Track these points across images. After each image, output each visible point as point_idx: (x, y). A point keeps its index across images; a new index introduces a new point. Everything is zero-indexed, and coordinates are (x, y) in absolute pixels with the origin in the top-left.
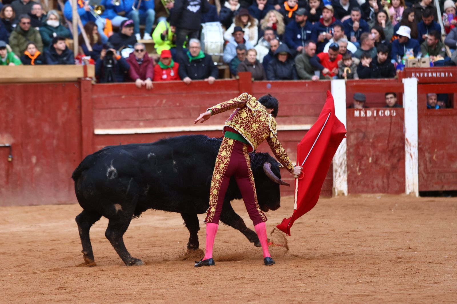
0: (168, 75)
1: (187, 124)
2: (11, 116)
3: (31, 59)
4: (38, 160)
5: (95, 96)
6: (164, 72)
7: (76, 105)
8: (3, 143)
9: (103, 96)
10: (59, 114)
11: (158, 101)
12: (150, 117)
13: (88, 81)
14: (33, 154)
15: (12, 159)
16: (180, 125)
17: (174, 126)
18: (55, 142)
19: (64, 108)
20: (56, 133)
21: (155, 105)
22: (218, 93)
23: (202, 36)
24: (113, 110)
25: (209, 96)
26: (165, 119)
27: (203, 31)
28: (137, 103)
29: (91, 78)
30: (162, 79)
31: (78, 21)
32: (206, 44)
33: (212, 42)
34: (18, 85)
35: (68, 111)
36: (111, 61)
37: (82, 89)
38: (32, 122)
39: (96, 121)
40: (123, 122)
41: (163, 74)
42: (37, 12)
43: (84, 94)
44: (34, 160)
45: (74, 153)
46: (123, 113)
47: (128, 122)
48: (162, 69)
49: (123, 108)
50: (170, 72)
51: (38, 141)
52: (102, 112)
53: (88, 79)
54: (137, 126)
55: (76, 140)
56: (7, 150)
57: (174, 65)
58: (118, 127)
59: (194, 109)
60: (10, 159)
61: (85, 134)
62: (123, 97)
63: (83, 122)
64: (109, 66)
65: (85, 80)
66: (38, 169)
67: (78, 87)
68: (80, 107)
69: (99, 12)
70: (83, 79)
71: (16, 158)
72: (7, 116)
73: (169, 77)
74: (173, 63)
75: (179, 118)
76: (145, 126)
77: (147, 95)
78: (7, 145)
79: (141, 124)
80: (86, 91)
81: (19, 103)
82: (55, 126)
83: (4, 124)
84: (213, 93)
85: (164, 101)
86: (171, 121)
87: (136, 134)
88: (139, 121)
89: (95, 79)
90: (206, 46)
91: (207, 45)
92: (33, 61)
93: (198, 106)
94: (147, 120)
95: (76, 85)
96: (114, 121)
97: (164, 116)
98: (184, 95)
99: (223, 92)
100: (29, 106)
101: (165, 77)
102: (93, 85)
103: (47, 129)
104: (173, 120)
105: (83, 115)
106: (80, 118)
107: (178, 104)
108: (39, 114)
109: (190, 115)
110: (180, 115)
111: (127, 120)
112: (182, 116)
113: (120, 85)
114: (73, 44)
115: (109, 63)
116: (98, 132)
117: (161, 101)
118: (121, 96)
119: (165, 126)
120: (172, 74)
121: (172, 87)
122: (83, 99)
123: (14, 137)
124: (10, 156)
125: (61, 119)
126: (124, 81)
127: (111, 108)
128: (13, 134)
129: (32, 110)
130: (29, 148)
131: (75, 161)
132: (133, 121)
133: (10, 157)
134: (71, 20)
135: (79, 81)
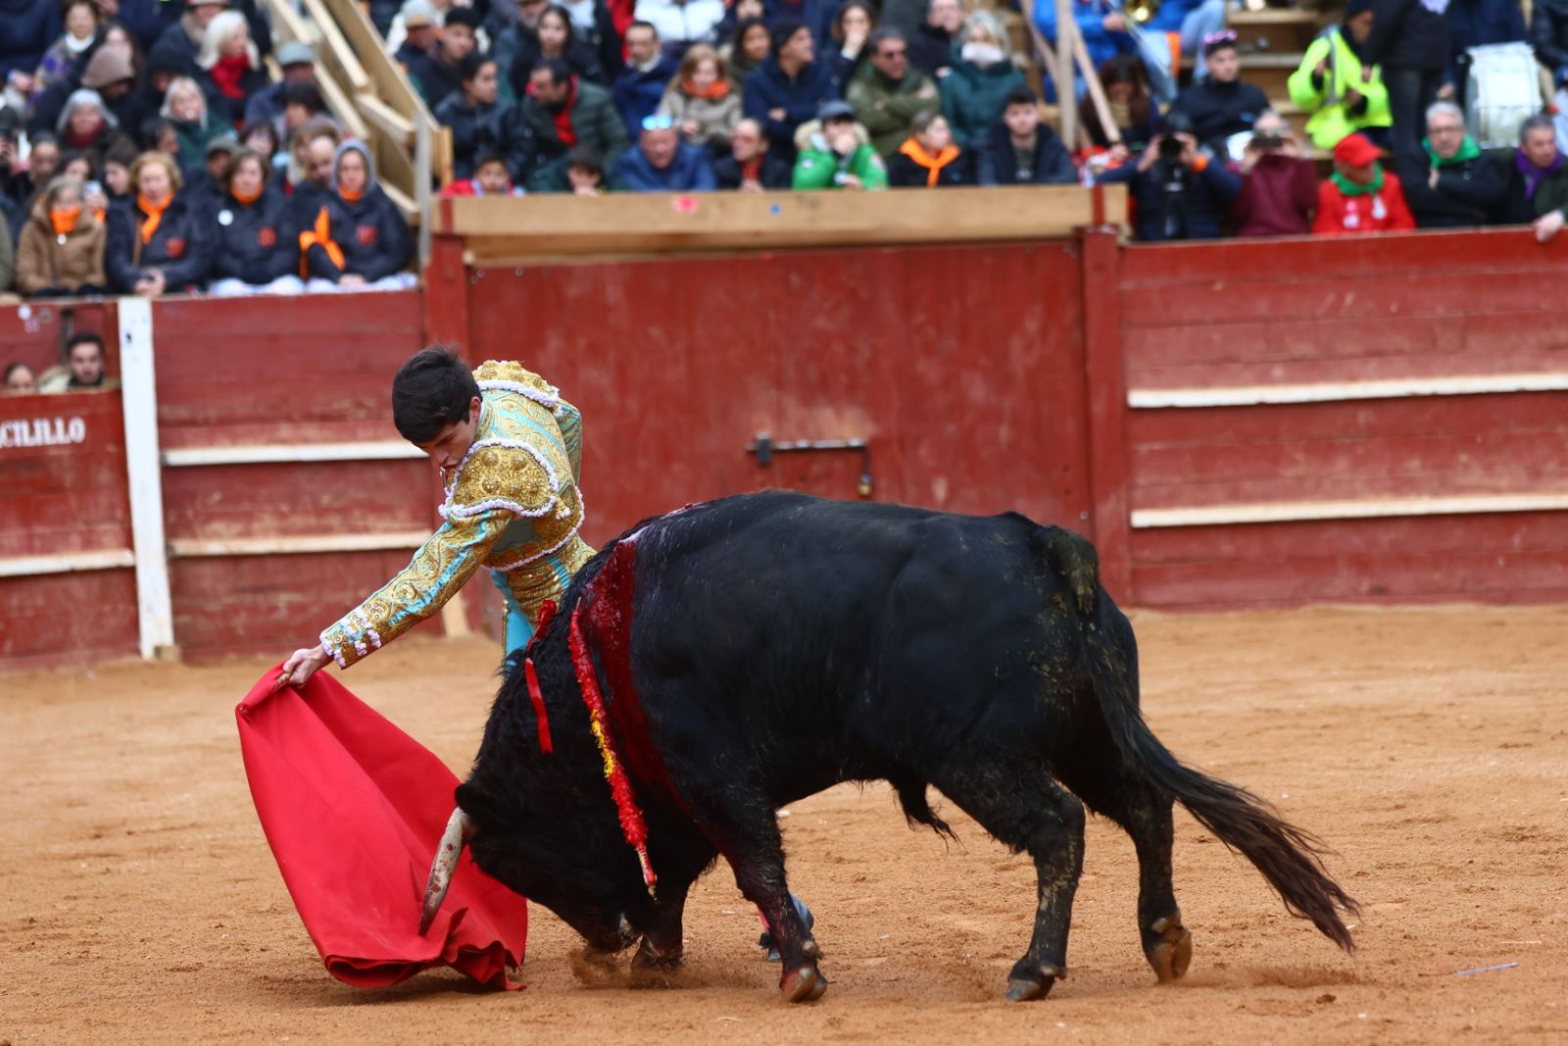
0: (1365, 214)
1: (1425, 372)
2: (865, 353)
3: (926, 170)
4: (953, 490)
5: (1127, 285)
6: (1351, 206)
7: (1070, 314)
8: (841, 438)
9: (1153, 283)
10: (1016, 345)
11: (1330, 299)
12: (1305, 349)
13: (1108, 236)
14: (937, 472)
15: (873, 487)
16: (1400, 375)
17: (1383, 376)
18: (1004, 433)
19: (1032, 325)
20: (1008, 403)
21: (1320, 311)
22: (1523, 269)
23: (1470, 91)
24: (1188, 331)
25: (1492, 281)
26: (1351, 356)
27: (1475, 70)
28: (1263, 306)
29: (1115, 226)
30: (1342, 228)
31: (1073, 43)
32: (1483, 112)
33: (1503, 108)
34: (886, 251)
35: (1044, 333)
36: (1177, 174)
37: (1089, 262)
38: (929, 370)
39: (1133, 363)
40: (1219, 367)
41: (1346, 213)
42: (946, 18)
43: (1093, 279)
44: (941, 489)
45: (1066, 469)
46: (1217, 337)
47: (1234, 367)
48: (1346, 197)
49: (1218, 322)
50: (1371, 207)
51: (951, 429)
52: (1152, 337)
53: (1106, 230)
54: (1265, 379)
55: (1071, 426)
56: (855, 458)
57: (1387, 182)
58: (1204, 383)
59: (1445, 323)
60: (865, 489)
61: (1099, 407)
62: (1219, 286)
63: (1090, 367)
64: (1174, 187)
65: (1098, 234)
67: (1074, 255)
68: (1082, 320)
69: (1142, 14)
70: (1090, 231)
71: (883, 483)
72: (852, 350)
73: (1367, 224)
74: (1378, 176)
75: (1399, 352)
76: (1290, 380)
77: (1294, 280)
78: (855, 442)
79: (1278, 372)
80: (1100, 267)
81: (889, 307)
82: (1003, 381)
83: (843, 378)
84: (1507, 269)
85: (1349, 299)
86: (1373, 365)
87: (1263, 406)
88: (1271, 363)
89: (1126, 230)
90: (1482, 119)
91: (1487, 116)
92: (933, 176)
93: (1460, 314)
94: (1295, 360)
95: (1067, 250)
96: (1190, 363)
97: (1348, 348)
98: (1414, 277)
99: (1540, 267)
100: (920, 318)
101: (1352, 220)
102: (1122, 249)
103: (978, 391)
104: (1379, 359)
105: (1091, 344)
106: (1082, 357)
107: (1394, 308)
108: (951, 343)
109: (1434, 342)
110: (1400, 341)
111: (1232, 359)
112: (1407, 346)
113: (1209, 249)
114: (1058, 120)
115: (1172, 180)
116: (1139, 398)
117: (1341, 298)
118: (1211, 283)
119: (1353, 378)
120: (1379, 211)
121: (1375, 251)
122: (1089, 293)
123: (877, 418)
124: (865, 479)
125: (1020, 358)
126: (1220, 235)
127: (1179, 324)
128: (874, 409)
129: (931, 331)
130: (923, 452)
131: (1067, 492)
132: (1249, 364)
133: (863, 483)
134: (1052, 42)
135: (1077, 237)
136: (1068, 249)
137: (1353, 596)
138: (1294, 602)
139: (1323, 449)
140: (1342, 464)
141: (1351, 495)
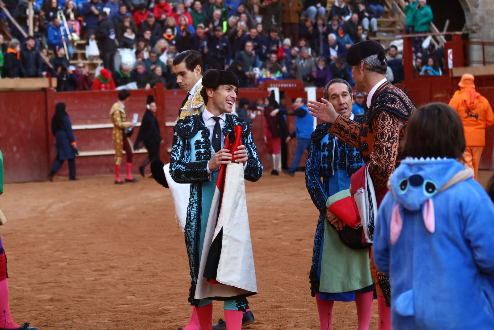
4: (18, 149)
6: (103, 85)
10: (31, 115)
11: (101, 105)
12: (95, 116)
14: (14, 144)
18: (29, 136)
19: (35, 111)
20: (30, 129)
21: (98, 108)
28: (85, 107)
35: (37, 112)
37: (48, 96)
38: (12, 121)
40: (76, 121)
43: (49, 100)
44: (15, 149)
46: (76, 113)
47: (80, 121)
49: (76, 110)
50: (107, 85)
51: (17, 135)
53: (52, 89)
54: (86, 123)
62: (76, 102)
64: (64, 79)
65: (50, 89)
66: (18, 156)
68: (46, 110)
70: (48, 89)
73: (106, 88)
76: (92, 123)
77: (93, 101)
79: (89, 121)
80: (50, 98)
81: (3, 106)
82: (29, 124)
85: (104, 105)
87: (86, 130)
88: (87, 120)
94: (93, 119)
100: (10, 109)
101: (103, 89)
102: (55, 93)
103: (23, 126)
105: (48, 115)
106: (46, 118)
108: (17, 115)
111: (79, 119)
115: (64, 77)
118: (74, 101)
119: (105, 123)
122: (48, 103)
125: (32, 119)
129: (12, 112)
130: (11, 140)
132: (83, 119)
135: (44, 90)
136: (43, 93)
137: (106, 173)
138: (94, 174)
139: (99, 139)
140: (103, 143)
141: (105, 149)
